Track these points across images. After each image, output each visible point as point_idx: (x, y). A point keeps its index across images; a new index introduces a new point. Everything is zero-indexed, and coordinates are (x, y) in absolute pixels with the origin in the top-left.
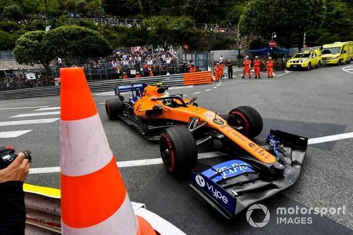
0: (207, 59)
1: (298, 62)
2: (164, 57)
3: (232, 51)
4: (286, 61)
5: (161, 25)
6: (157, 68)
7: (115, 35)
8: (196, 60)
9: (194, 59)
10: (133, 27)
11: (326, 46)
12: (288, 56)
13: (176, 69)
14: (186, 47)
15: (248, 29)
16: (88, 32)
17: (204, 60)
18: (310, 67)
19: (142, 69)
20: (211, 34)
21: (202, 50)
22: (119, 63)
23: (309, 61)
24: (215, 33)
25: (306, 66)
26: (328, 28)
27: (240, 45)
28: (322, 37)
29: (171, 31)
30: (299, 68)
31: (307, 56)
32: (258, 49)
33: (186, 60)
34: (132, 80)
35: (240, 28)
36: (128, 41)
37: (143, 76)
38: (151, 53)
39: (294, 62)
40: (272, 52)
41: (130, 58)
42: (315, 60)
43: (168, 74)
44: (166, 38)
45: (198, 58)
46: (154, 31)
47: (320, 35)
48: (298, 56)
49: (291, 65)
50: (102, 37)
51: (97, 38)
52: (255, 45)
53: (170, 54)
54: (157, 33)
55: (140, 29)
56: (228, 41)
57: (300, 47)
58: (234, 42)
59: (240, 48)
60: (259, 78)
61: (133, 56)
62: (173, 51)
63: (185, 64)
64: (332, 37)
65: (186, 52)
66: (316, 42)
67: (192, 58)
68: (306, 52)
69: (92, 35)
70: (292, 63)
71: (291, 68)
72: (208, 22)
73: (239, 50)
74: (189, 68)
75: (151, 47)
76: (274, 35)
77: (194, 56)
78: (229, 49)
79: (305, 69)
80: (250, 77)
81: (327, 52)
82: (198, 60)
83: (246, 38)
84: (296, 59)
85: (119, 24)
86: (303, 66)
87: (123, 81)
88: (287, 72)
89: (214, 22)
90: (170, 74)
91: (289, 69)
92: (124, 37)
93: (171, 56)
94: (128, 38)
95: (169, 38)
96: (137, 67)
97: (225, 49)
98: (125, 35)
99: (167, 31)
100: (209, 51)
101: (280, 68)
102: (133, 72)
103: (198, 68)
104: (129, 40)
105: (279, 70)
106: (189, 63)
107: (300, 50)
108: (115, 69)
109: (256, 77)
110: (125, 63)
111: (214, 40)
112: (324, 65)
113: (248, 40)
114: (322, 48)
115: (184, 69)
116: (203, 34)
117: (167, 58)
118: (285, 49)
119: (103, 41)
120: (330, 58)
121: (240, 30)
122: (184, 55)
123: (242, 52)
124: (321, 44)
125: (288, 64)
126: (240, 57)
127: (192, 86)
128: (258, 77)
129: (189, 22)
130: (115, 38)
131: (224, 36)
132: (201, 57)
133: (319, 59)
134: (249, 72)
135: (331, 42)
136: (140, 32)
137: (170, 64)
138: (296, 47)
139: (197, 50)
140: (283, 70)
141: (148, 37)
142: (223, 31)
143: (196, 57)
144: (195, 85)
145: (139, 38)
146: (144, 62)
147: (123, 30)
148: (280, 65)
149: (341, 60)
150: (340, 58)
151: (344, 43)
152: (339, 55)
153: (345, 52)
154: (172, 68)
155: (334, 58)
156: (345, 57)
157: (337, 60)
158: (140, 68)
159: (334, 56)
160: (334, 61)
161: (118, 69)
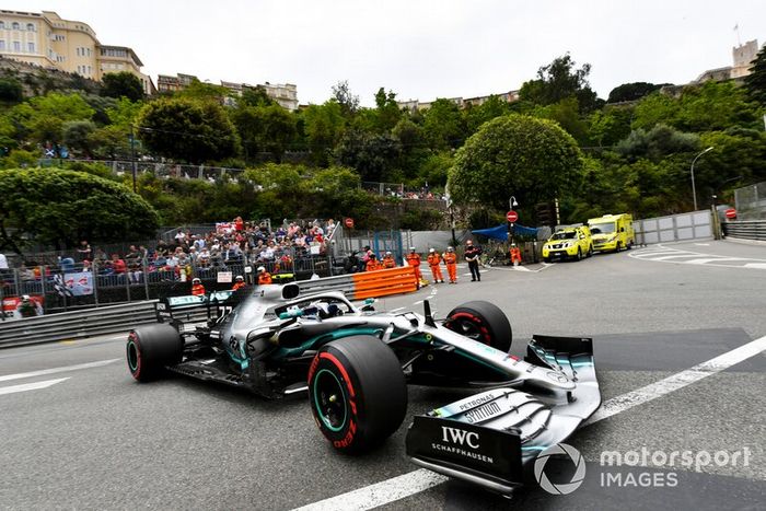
1: (561, 246)
3: (439, 233)
4: (541, 247)
5: (286, 182)
7: (173, 199)
10: (220, 184)
11: (590, 221)
13: (334, 265)
14: (350, 222)
15: (467, 191)
16: (98, 186)
18: (581, 255)
19: (248, 270)
20: (394, 201)
23: (577, 244)
24: (400, 201)
25: (575, 252)
26: (583, 196)
29: (310, 195)
30: (564, 258)
31: (570, 236)
32: (486, 228)
35: (451, 190)
36: (205, 214)
39: (554, 247)
40: (513, 231)
41: (215, 247)
42: (585, 243)
43: (315, 277)
44: (298, 208)
46: (271, 193)
47: (574, 208)
48: (556, 238)
49: (551, 252)
50: (138, 198)
51: (123, 200)
52: (478, 222)
54: (279, 197)
55: (238, 188)
56: (426, 216)
57: (553, 224)
58: (438, 218)
59: (454, 226)
61: (223, 242)
65: (349, 233)
66: (571, 218)
68: (568, 231)
69: (111, 191)
70: (552, 250)
71: (551, 259)
72: (385, 180)
73: (453, 230)
74: (365, 263)
75: (267, 223)
76: (513, 201)
79: (575, 259)
81: (596, 230)
83: (459, 210)
84: (558, 242)
85: (184, 175)
86: (569, 253)
88: (548, 265)
89: (396, 180)
90: (320, 277)
91: (548, 260)
92: (195, 204)
94: (207, 207)
95: (305, 208)
96: (235, 264)
98: (197, 200)
99: (300, 195)
101: (532, 259)
102: (224, 277)
104: (210, 211)
105: (533, 263)
107: (553, 231)
108: (173, 272)
111: (401, 213)
112: (596, 251)
113: (462, 213)
115: (353, 265)
116: (378, 202)
119: (140, 207)
120: (604, 240)
121: (451, 193)
124: (583, 219)
125: (546, 251)
126: (456, 243)
129: (350, 178)
130: (170, 205)
131: (419, 205)
133: (590, 241)
135: (598, 215)
136: (236, 193)
137: (319, 255)
138: (546, 225)
140: (536, 262)
141: (256, 205)
142: (416, 197)
145: (235, 206)
147: (192, 189)
148: (530, 254)
149: (619, 243)
150: (617, 240)
151: (618, 216)
152: (614, 234)
153: (622, 230)
154: (323, 265)
155: (610, 239)
156: (624, 238)
157: (615, 242)
158: (243, 268)
159: (610, 236)
160: (609, 245)
161: (182, 271)
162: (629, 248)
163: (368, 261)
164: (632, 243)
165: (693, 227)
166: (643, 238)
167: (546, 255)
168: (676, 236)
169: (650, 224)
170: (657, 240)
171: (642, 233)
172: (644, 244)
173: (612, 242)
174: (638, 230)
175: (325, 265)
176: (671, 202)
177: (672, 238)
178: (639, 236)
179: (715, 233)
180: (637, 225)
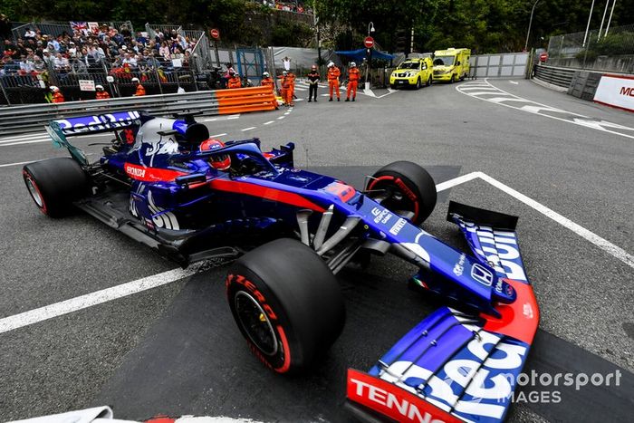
0: (262, 61)
1: (405, 75)
2: (164, 51)
3: (308, 50)
4: (390, 74)
6: (152, 76)
8: (239, 63)
9: (235, 60)
11: (438, 53)
12: (391, 66)
13: (198, 80)
14: (215, 33)
17: (256, 65)
18: (420, 85)
19: (110, 79)
21: (250, 43)
22: (38, 62)
23: (418, 74)
24: (272, 12)
25: (415, 82)
27: (319, 39)
28: (433, 39)
30: (404, 86)
31: (415, 66)
32: (349, 50)
33: (219, 63)
34: (88, 105)
37: (117, 96)
38: (130, 40)
39: (400, 75)
40: (369, 57)
41: (73, 51)
42: (425, 73)
43: (181, 91)
45: (245, 60)
48: (404, 66)
49: (396, 80)
52: (344, 43)
53: (179, 47)
57: (407, 52)
59: (320, 46)
60: (354, 100)
61: (79, 45)
62: (184, 40)
63: (216, 70)
64: (444, 41)
65: (217, 44)
66: (427, 45)
67: (231, 57)
68: (415, 61)
70: (398, 78)
71: (396, 86)
73: (319, 49)
74: (227, 80)
75: (127, 25)
76: (371, 27)
77: (234, 53)
78: (302, 46)
79: (414, 87)
80: (339, 100)
81: (439, 62)
82: (245, 64)
84: (403, 71)
86: (411, 82)
87: (60, 108)
88: (391, 91)
90: (186, 91)
93: (183, 52)
96: (96, 72)
97: (293, 45)
100: (266, 46)
101: (381, 84)
102: (87, 85)
103: (244, 78)
105: (381, 88)
106: (225, 69)
107: (407, 56)
109: (348, 100)
110: (59, 62)
112: (435, 82)
114: (433, 56)
115: (216, 80)
117: (173, 56)
118: (387, 54)
120: (442, 72)
121: (318, 11)
122: (212, 52)
123: (324, 52)
124: (432, 49)
125: (393, 79)
126: (321, 62)
127: (236, 117)
128: (351, 98)
131: (291, 17)
132: (250, 57)
133: (430, 72)
134: (337, 90)
135: (444, 47)
137: (182, 69)
138: (402, 51)
139: (240, 42)
140: (385, 88)
142: (287, 9)
143: (238, 56)
144: (242, 113)
146: (113, 61)
148: (381, 79)
149: (454, 75)
150: (453, 72)
151: (458, 50)
152: (452, 67)
153: (459, 64)
154: (188, 78)
155: (447, 71)
156: (459, 70)
157: (450, 75)
158: (105, 76)
159: (448, 69)
160: (447, 77)
161: (39, 77)
162: (462, 80)
163: (229, 78)
164: (466, 76)
165: (513, 66)
166: (475, 71)
167: (392, 82)
168: (499, 73)
169: (483, 59)
170: (484, 75)
171: (476, 67)
172: (475, 77)
173: (449, 74)
174: (473, 65)
175: (190, 79)
176: (509, 39)
177: (497, 74)
178: (473, 70)
179: (527, 73)
180: (473, 59)
